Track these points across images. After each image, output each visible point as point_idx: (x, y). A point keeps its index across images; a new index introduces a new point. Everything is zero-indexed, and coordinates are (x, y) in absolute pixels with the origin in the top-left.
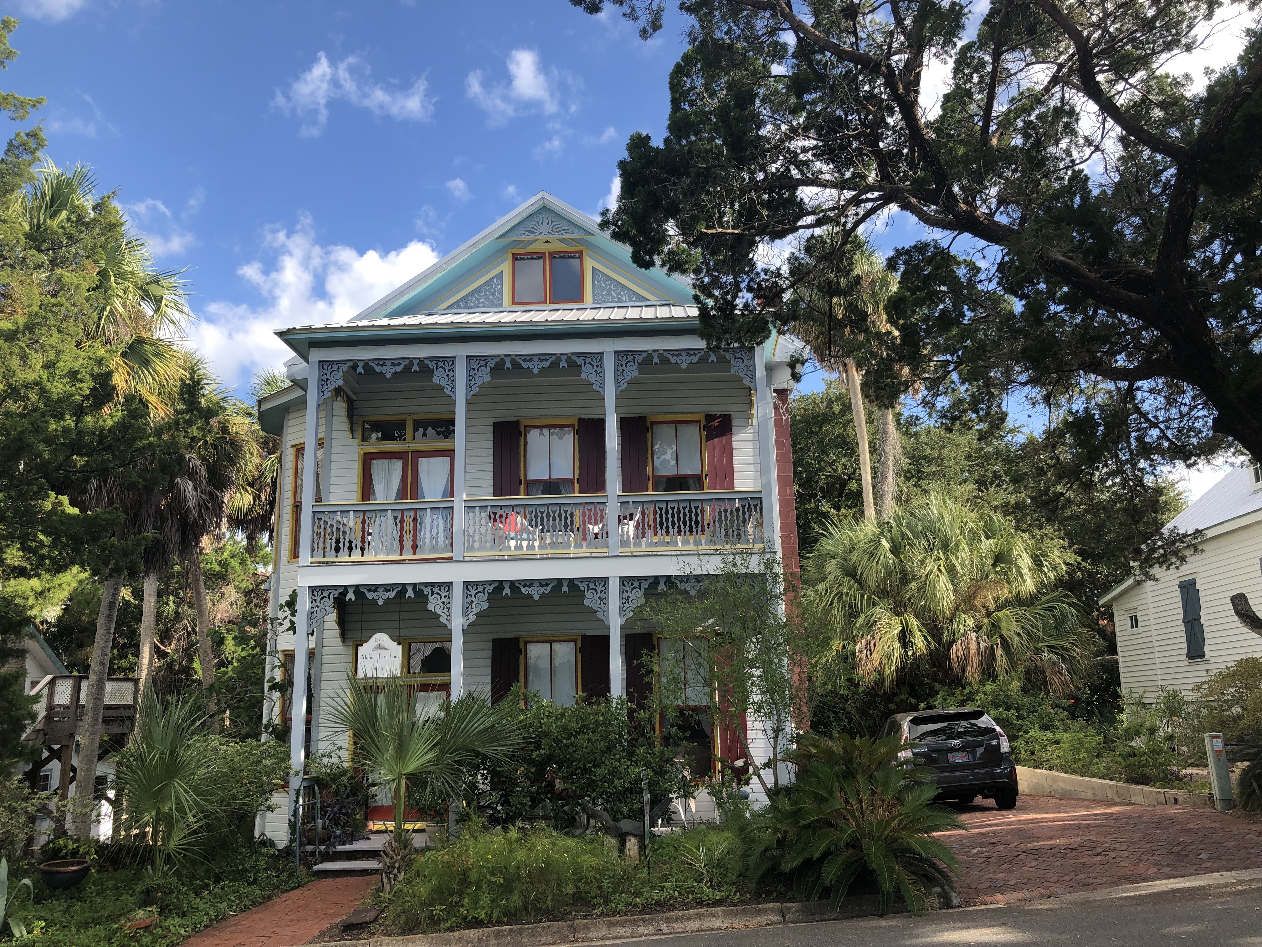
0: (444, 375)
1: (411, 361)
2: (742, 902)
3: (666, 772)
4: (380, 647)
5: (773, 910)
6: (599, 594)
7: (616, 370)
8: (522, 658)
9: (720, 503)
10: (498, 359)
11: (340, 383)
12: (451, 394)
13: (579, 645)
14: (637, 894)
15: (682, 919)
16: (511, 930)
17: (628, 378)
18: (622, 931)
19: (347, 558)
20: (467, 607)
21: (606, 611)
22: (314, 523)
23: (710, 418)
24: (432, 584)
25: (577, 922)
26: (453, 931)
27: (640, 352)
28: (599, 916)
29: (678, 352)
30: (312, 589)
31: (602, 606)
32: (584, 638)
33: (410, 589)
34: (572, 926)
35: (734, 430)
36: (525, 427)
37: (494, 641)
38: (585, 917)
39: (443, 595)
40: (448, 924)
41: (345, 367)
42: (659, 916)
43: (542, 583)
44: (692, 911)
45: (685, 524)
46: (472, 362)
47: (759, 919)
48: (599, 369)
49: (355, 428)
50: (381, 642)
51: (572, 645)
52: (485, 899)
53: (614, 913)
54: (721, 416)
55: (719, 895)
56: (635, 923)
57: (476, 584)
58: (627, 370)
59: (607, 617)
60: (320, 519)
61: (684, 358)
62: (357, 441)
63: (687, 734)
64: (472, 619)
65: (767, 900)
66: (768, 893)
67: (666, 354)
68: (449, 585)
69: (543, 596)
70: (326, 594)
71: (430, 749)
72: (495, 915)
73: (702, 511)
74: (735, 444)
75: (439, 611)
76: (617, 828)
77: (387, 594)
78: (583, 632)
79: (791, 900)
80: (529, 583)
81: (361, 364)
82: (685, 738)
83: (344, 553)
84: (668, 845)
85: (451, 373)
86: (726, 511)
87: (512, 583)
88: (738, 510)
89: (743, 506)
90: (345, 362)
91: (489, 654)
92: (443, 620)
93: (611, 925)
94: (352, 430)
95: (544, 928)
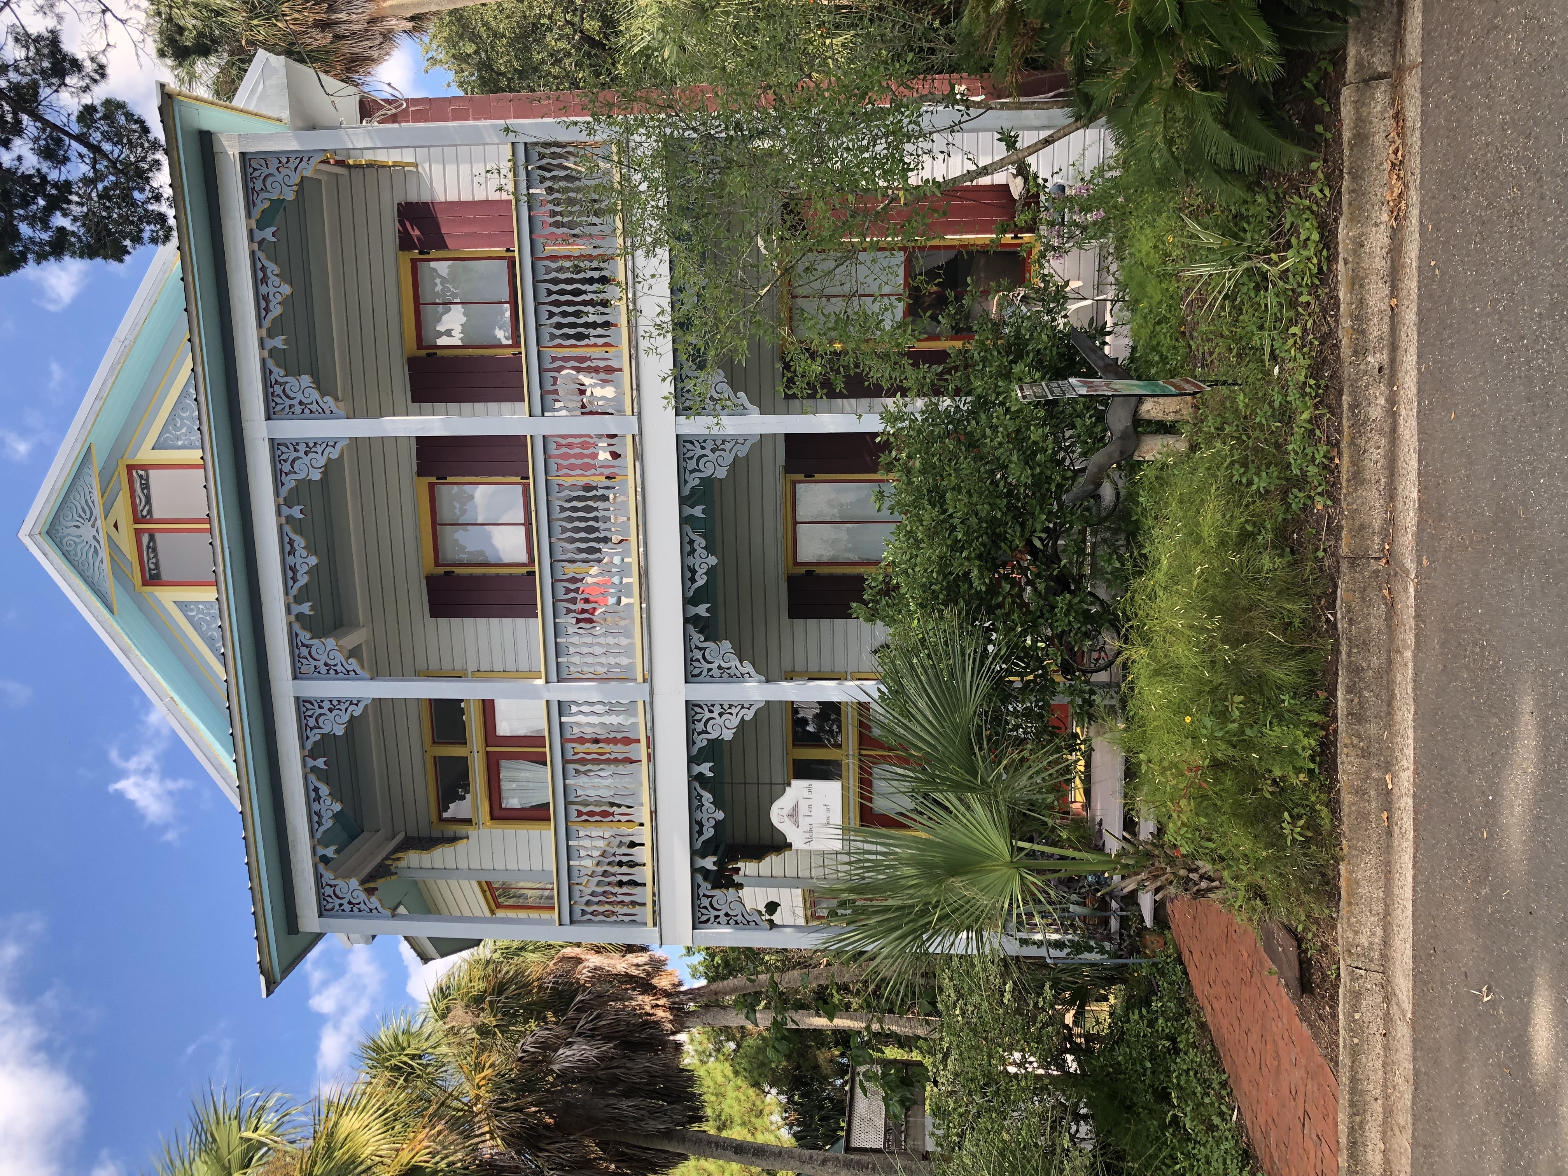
0: (331, 716)
1: (309, 771)
2: (1333, 179)
3: (1018, 335)
4: (794, 815)
5: (1359, 104)
6: (707, 452)
7: (302, 416)
8: (819, 570)
9: (538, 224)
10: (297, 627)
11: (354, 883)
12: (362, 706)
13: (801, 477)
14: (1286, 415)
15: (1360, 318)
16: (1350, 690)
17: (316, 395)
18: (1375, 457)
19: (648, 870)
20: (728, 676)
21: (736, 440)
22: (590, 921)
23: (405, 243)
24: (690, 733)
25: (1344, 549)
26: (1337, 802)
27: (266, 372)
28: (1336, 501)
29: (262, 302)
30: (697, 924)
31: (727, 446)
32: (789, 469)
33: (697, 769)
34: (1353, 562)
35: (426, 198)
36: (437, 564)
37: (791, 616)
38: (1335, 531)
39: (708, 715)
40: (1325, 812)
41: (328, 876)
42: (1348, 371)
43: (687, 550)
44: (1343, 294)
45: (577, 293)
46: (304, 669)
47: (1379, 139)
48: (302, 448)
49: (451, 835)
50: (785, 812)
51: (801, 488)
52: (1274, 734)
53: (1329, 469)
54: (401, 222)
55: (1309, 231)
56: (1360, 424)
57: (689, 661)
58: (300, 396)
59: (746, 438)
60: (584, 913)
61: (272, 290)
62: (472, 832)
63: (951, 294)
64: (748, 667)
65: (1333, 120)
66: (1312, 118)
67: (267, 323)
68: (691, 706)
69: (710, 549)
70: (706, 902)
71: (968, 808)
72: (1315, 717)
73: (554, 258)
74: (452, 197)
75: (735, 722)
76: (1124, 437)
77: (707, 804)
78: (780, 470)
79: (1338, 59)
80: (688, 573)
81: (321, 851)
82: (958, 298)
83: (638, 874)
84: (1153, 335)
85: (326, 705)
86: (554, 214)
87: (689, 601)
88: (550, 190)
89: (543, 179)
90: (318, 876)
91: (812, 623)
92: (749, 715)
93: (1358, 478)
94: (454, 839)
95: (1351, 622)
